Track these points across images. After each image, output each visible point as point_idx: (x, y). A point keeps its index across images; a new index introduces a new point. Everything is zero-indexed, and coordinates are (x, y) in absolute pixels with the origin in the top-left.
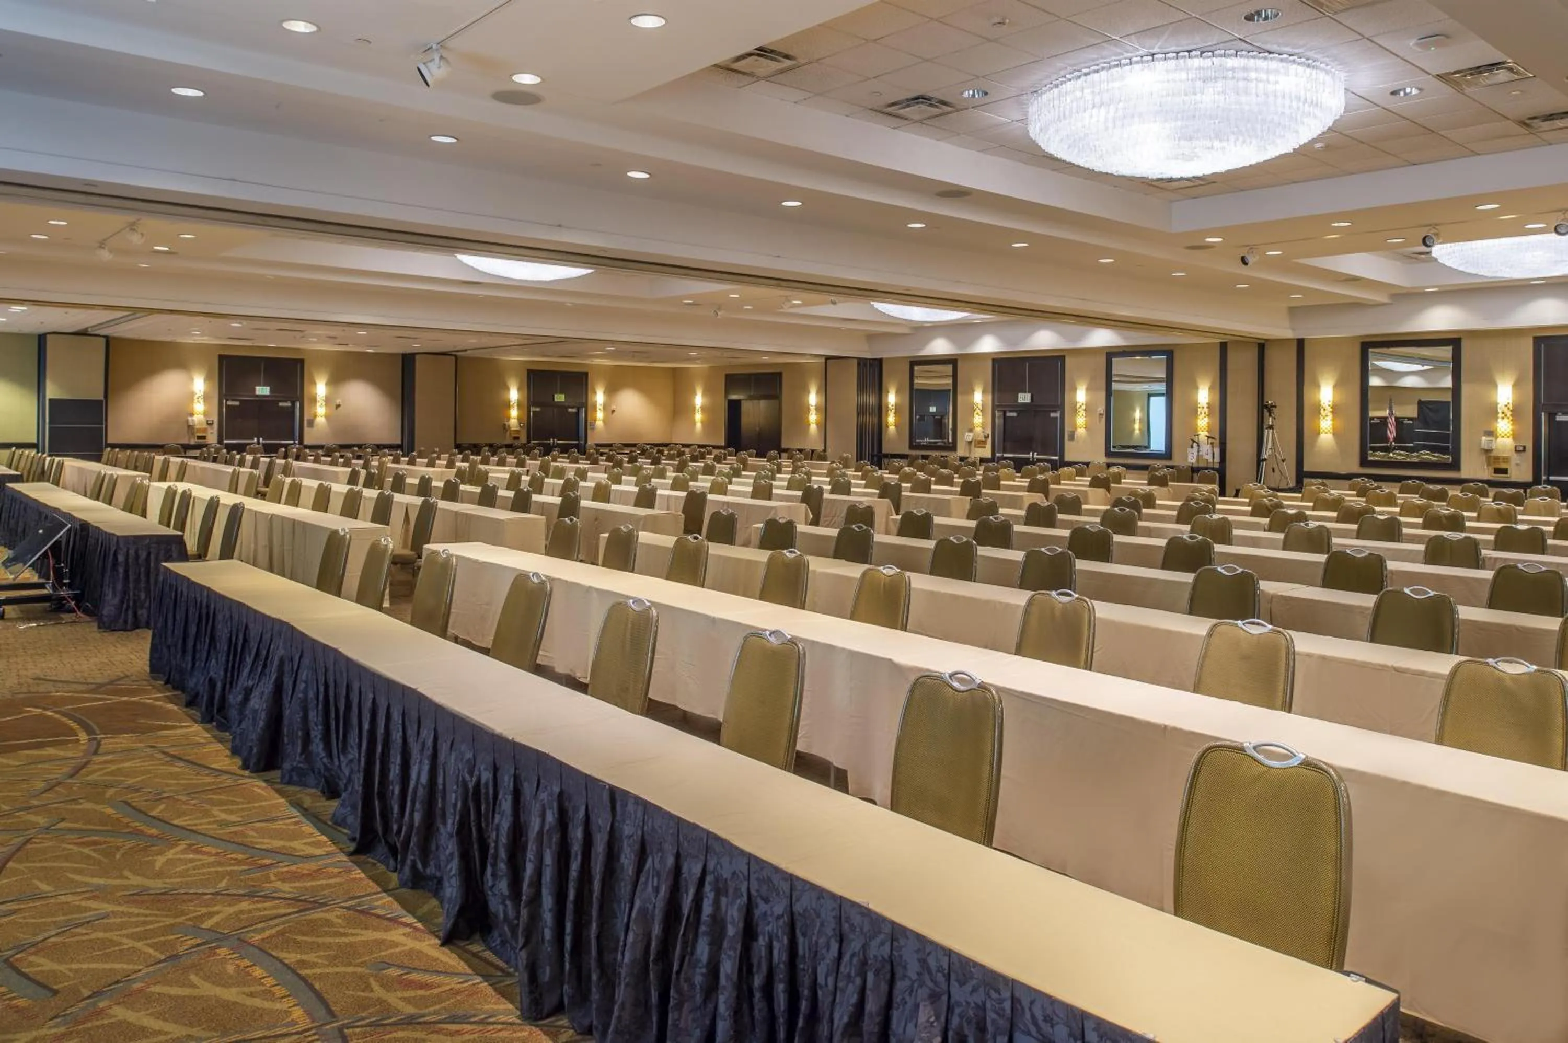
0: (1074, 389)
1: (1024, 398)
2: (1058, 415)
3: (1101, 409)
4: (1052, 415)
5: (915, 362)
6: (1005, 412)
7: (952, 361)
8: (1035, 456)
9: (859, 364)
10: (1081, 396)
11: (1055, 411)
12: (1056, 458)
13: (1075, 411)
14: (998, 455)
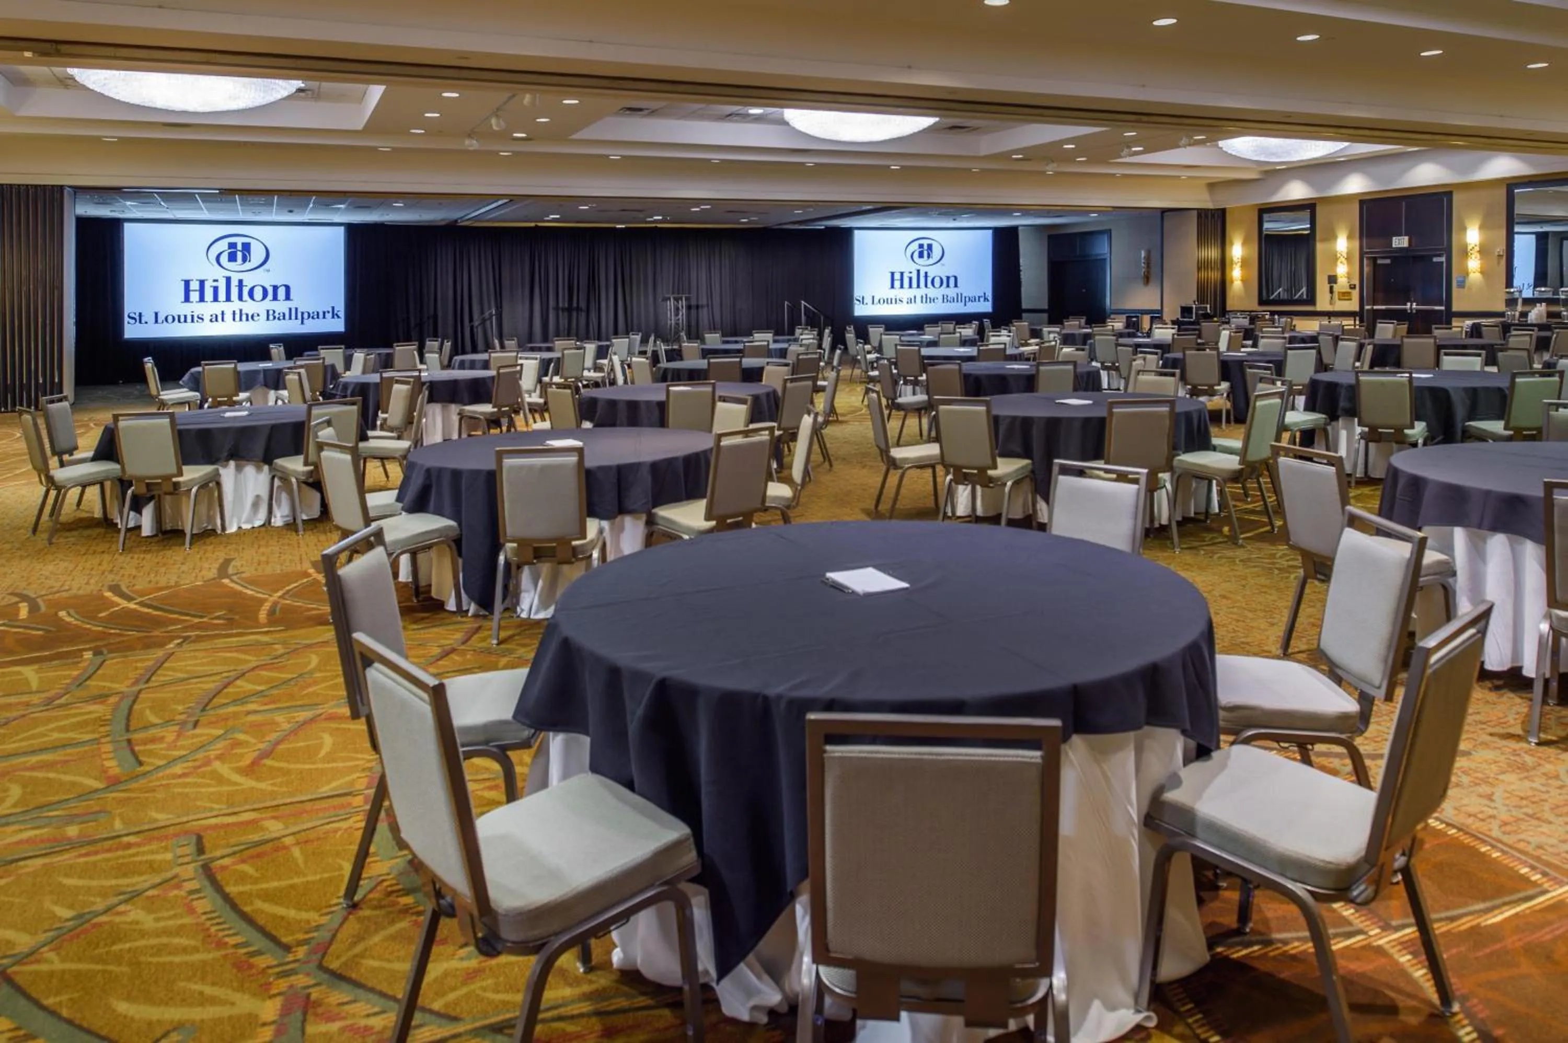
0: (1464, 229)
1: (1401, 242)
2: (1443, 259)
3: (1501, 248)
4: (1435, 260)
5: (1264, 211)
6: (1375, 259)
7: (1309, 207)
8: (1414, 306)
9: (1199, 216)
10: (1473, 236)
11: (1440, 256)
12: (1443, 308)
13: (1465, 253)
14: (1367, 307)
